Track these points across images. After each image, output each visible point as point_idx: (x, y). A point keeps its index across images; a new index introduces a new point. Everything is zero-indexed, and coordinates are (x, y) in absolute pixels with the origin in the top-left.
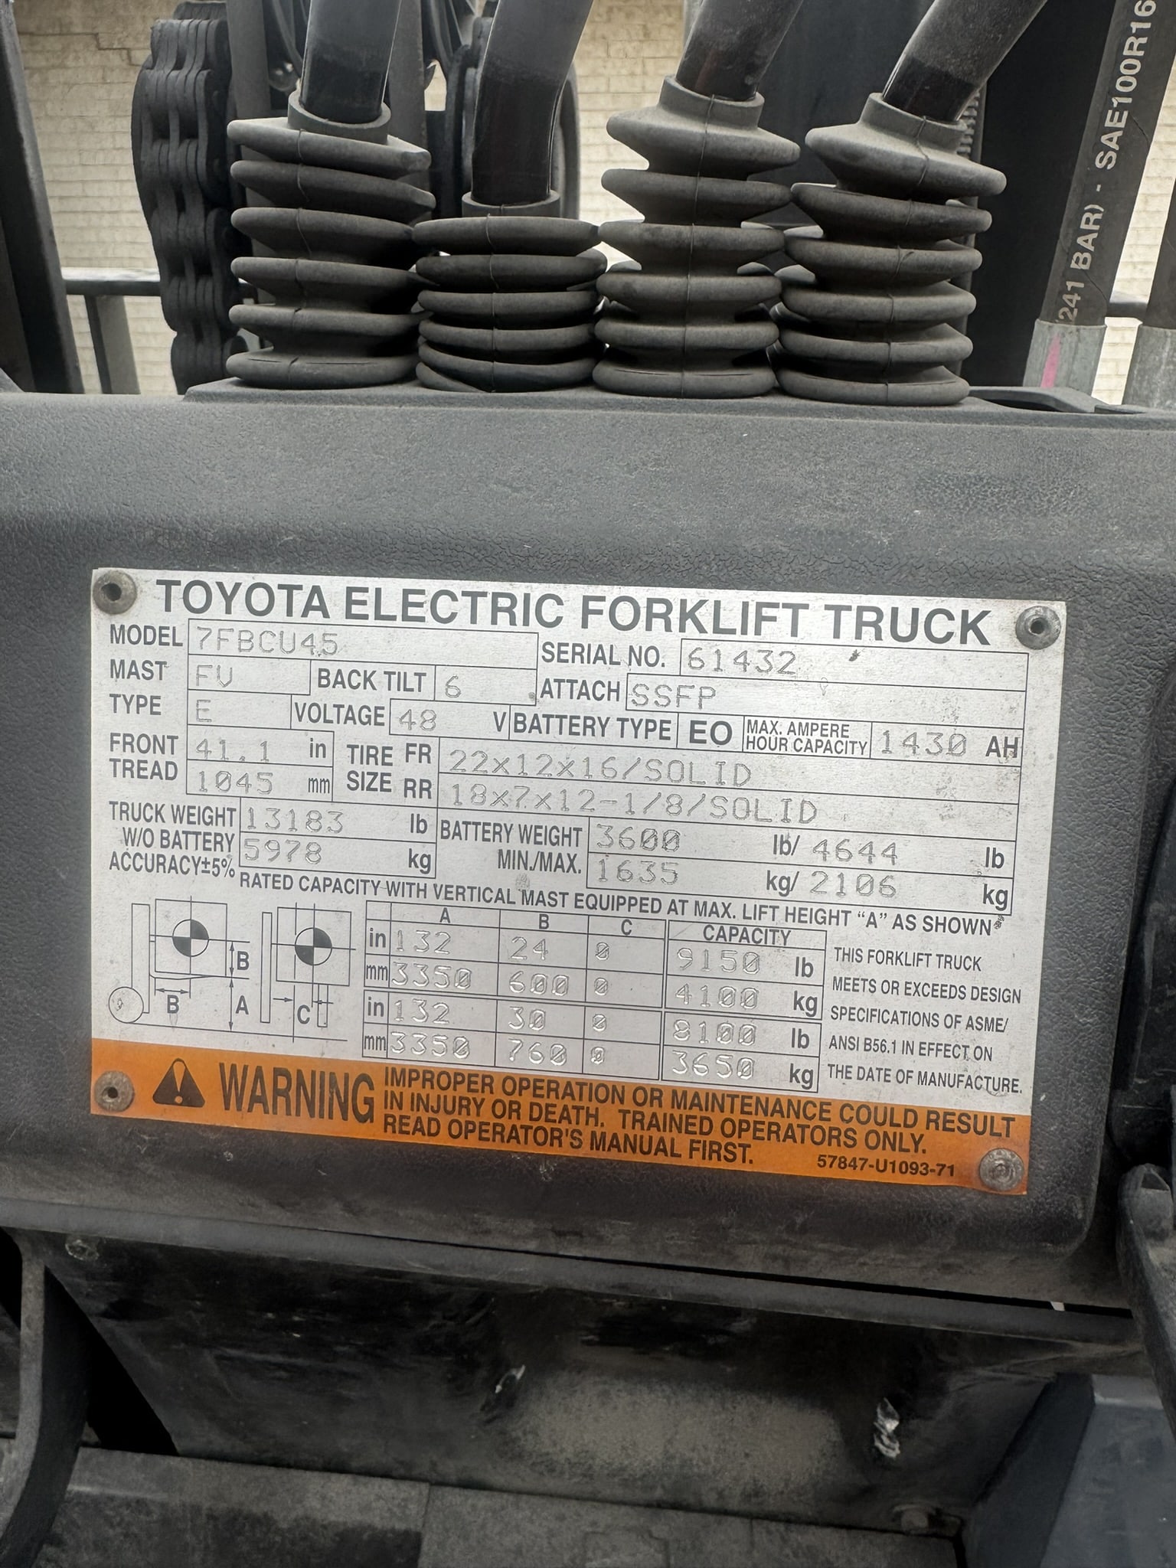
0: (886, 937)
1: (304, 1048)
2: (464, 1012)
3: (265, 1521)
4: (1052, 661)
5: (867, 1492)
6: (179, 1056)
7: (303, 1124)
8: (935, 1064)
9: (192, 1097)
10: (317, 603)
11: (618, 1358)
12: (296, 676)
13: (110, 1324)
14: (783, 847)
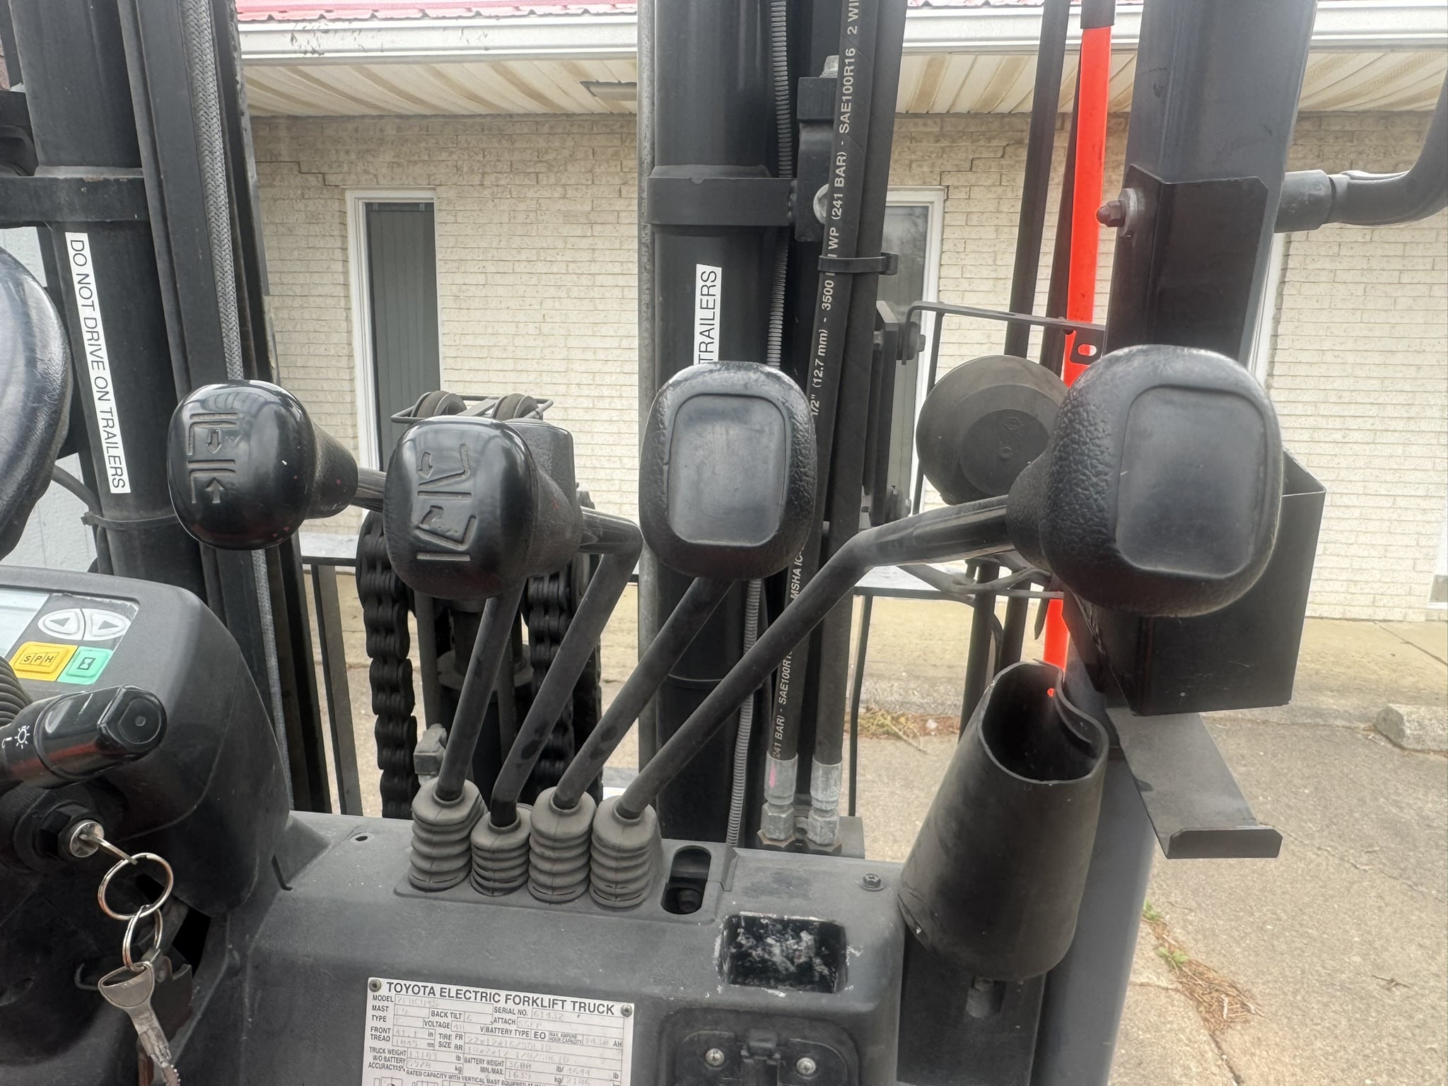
4: (631, 1019)
10: (432, 991)
12: (425, 1013)
14: (559, 1070)
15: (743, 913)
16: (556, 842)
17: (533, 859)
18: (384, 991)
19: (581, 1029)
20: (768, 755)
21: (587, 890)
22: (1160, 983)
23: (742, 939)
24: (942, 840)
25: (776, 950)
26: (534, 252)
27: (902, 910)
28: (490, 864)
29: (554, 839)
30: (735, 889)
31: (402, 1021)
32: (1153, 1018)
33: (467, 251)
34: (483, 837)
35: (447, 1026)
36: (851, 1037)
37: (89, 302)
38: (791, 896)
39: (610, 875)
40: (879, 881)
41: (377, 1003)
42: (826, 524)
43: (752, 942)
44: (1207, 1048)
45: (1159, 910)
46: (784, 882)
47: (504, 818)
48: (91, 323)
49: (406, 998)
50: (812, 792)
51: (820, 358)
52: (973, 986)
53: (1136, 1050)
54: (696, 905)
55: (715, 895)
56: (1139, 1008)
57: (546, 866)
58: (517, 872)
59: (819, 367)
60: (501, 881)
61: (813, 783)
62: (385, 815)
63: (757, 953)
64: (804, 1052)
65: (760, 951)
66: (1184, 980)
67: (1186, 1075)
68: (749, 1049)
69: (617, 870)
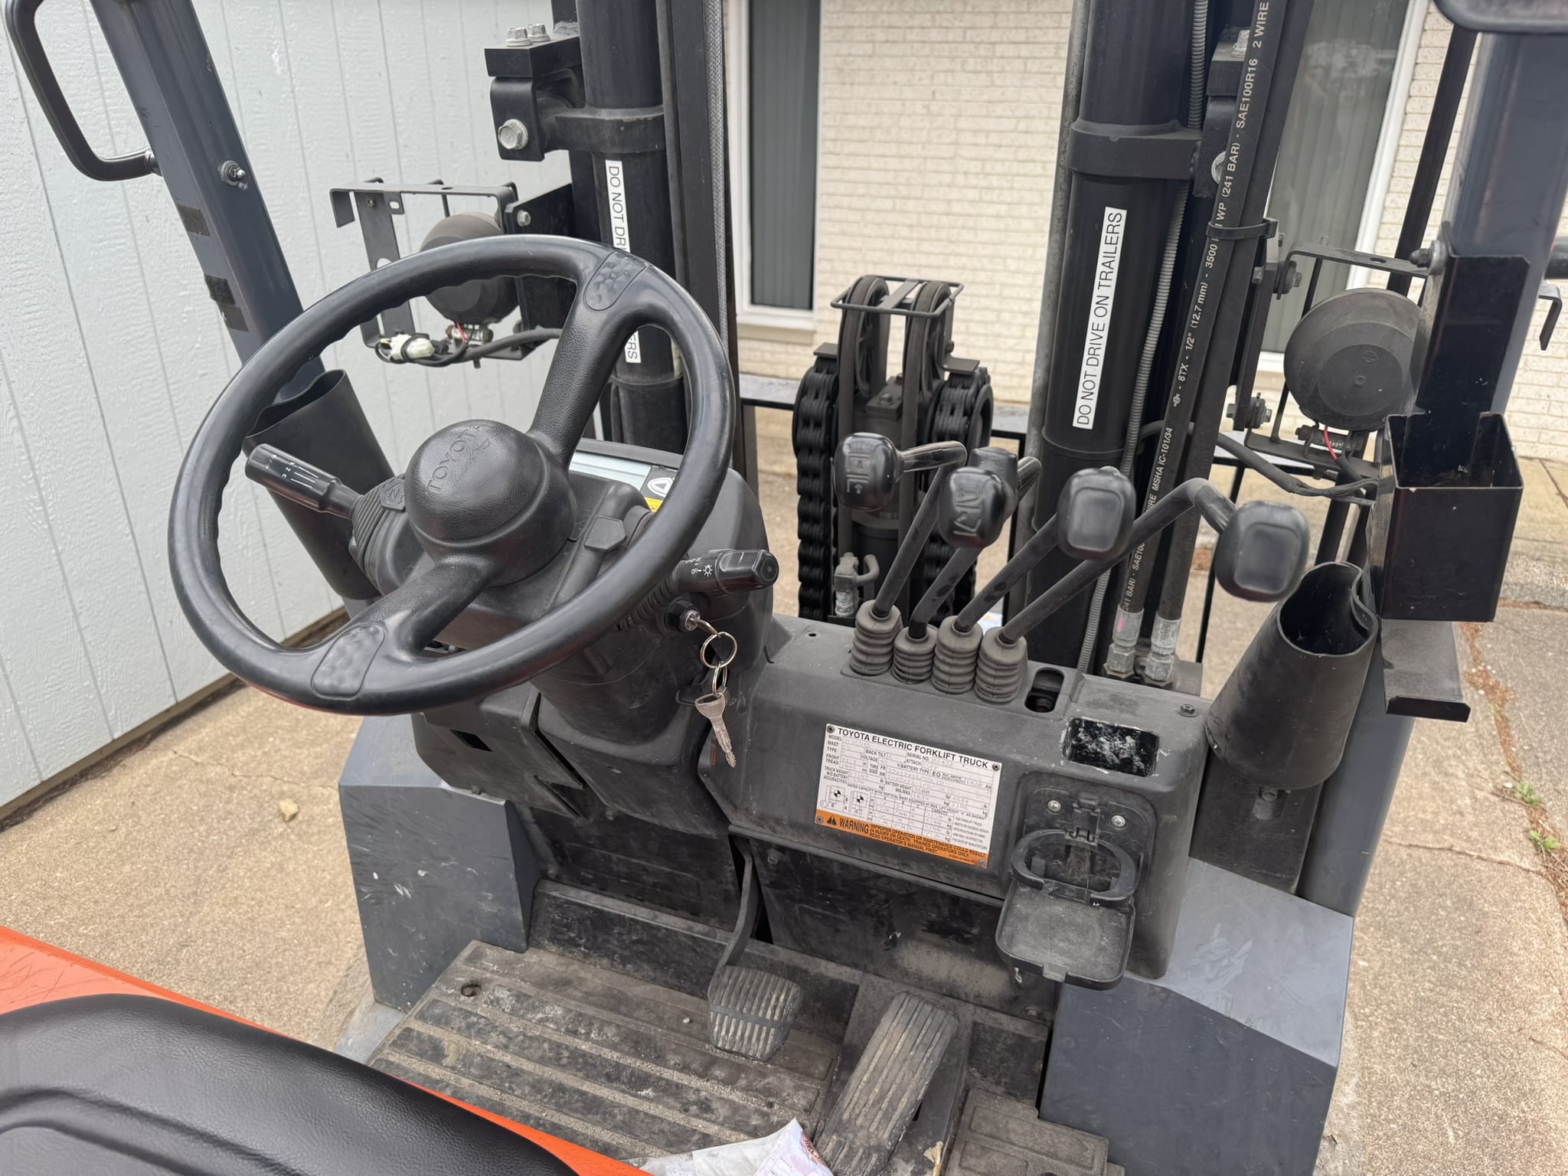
0: (965, 817)
1: (856, 818)
2: (887, 816)
3: (806, 972)
4: (999, 773)
5: (1016, 999)
6: (833, 815)
7: (854, 832)
8: (972, 842)
9: (835, 823)
10: (867, 738)
11: (935, 938)
12: (862, 750)
13: (768, 889)
14: (948, 797)
15: (1084, 718)
16: (954, 653)
17: (937, 663)
18: (836, 733)
19: (964, 774)
20: (1119, 608)
21: (973, 687)
22: (1523, 865)
23: (1081, 735)
24: (1240, 686)
25: (1106, 747)
26: (929, 16)
27: (1206, 732)
28: (907, 663)
29: (953, 651)
30: (1080, 701)
31: (847, 753)
32: (1505, 894)
33: (855, 16)
34: (902, 644)
35: (876, 760)
36: (1152, 805)
37: (620, 215)
38: (1122, 711)
39: (990, 680)
40: (1193, 711)
41: (831, 740)
42: (1192, 425)
43: (1089, 738)
44: (1557, 929)
45: (1542, 795)
46: (1117, 701)
47: (917, 633)
48: (620, 231)
49: (850, 739)
50: (1153, 640)
51: (1199, 305)
52: (1260, 795)
53: (1478, 919)
54: (1050, 708)
55: (1065, 702)
56: (1492, 884)
57: (946, 669)
58: (924, 670)
59: (1197, 312)
60: (913, 675)
61: (1154, 632)
62: (801, 615)
63: (1092, 747)
64: (1118, 812)
65: (1094, 746)
66: (1550, 865)
67: (1525, 949)
68: (1079, 803)
69: (995, 677)
